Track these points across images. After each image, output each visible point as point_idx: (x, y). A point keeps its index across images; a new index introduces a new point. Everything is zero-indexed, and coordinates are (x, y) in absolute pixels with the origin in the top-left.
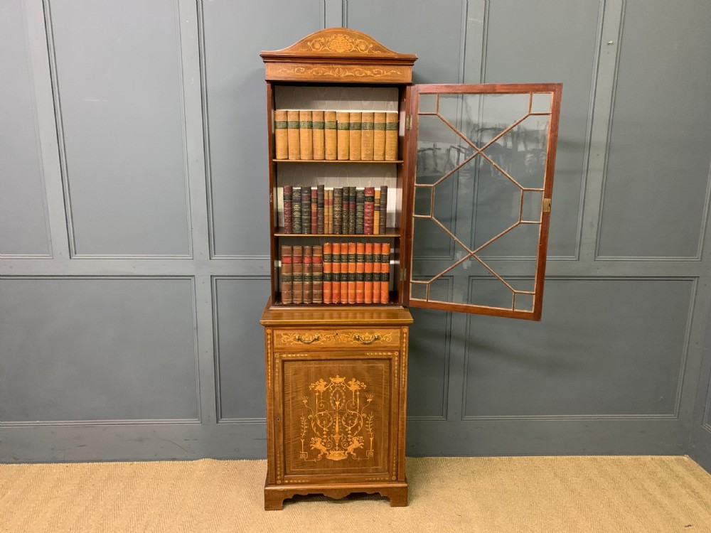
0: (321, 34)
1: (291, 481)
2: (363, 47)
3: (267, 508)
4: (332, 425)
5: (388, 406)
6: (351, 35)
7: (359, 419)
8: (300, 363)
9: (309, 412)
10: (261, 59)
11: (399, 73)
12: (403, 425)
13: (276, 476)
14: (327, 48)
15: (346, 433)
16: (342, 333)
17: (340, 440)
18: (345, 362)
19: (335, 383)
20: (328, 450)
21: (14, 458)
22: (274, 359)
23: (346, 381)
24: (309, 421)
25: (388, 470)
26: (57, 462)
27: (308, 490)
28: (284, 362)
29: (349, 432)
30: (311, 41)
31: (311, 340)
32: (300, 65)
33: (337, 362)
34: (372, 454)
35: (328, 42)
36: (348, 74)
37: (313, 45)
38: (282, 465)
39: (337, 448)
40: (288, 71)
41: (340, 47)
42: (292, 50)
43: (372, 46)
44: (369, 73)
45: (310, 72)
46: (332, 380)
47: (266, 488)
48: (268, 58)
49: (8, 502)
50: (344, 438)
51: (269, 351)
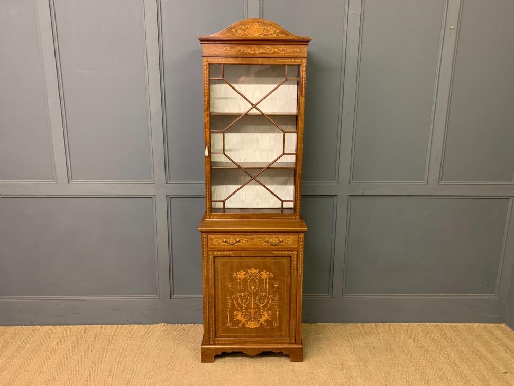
0: (242, 23)
1: (220, 342)
2: (272, 32)
3: (203, 361)
4: (249, 303)
5: (289, 290)
6: (264, 24)
7: (269, 299)
8: (227, 258)
9: (233, 293)
10: (200, 42)
11: (298, 50)
12: (300, 304)
13: (209, 338)
14: (246, 33)
15: (259, 309)
16: (257, 238)
17: (255, 314)
18: (258, 258)
19: (251, 273)
20: (246, 321)
21: (31, 322)
22: (208, 256)
23: (259, 272)
24: (233, 300)
25: (289, 336)
26: (60, 325)
27: (232, 348)
28: (215, 257)
29: (261, 308)
30: (235, 28)
31: (234, 242)
32: (227, 45)
33: (253, 258)
34: (278, 324)
35: (247, 28)
36: (261, 51)
37: (236, 31)
38: (214, 330)
39: (253, 319)
40: (219, 50)
41: (255, 32)
42: (221, 34)
43: (278, 31)
44: (276, 50)
45: (234, 50)
46: (249, 271)
47: (203, 347)
48: (204, 41)
49: (28, 352)
50: (257, 312)
51: (205, 250)
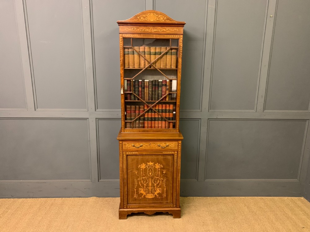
1: (130, 207)
3: (120, 218)
4: (148, 183)
5: (172, 175)
7: (160, 180)
8: (134, 156)
9: (138, 177)
12: (179, 183)
13: (124, 204)
16: (152, 143)
18: (153, 156)
19: (149, 165)
20: (146, 194)
22: (123, 155)
23: (154, 164)
24: (138, 181)
25: (172, 203)
27: (138, 211)
28: (127, 156)
29: (156, 186)
31: (139, 146)
33: (150, 156)
34: (165, 196)
38: (127, 200)
39: (150, 193)
46: (148, 163)
47: (120, 210)
50: (153, 188)
51: (121, 151)
